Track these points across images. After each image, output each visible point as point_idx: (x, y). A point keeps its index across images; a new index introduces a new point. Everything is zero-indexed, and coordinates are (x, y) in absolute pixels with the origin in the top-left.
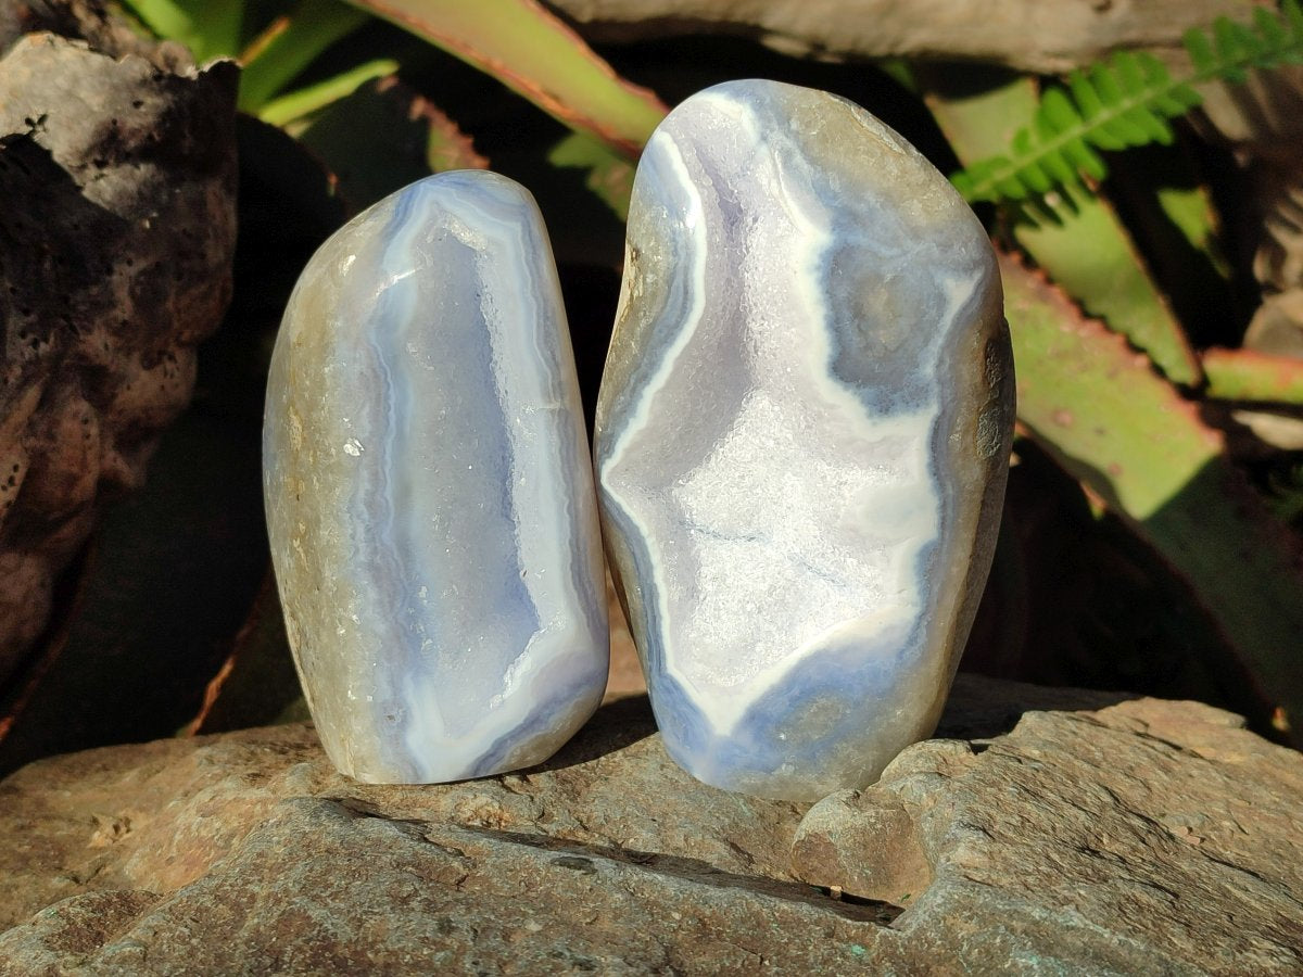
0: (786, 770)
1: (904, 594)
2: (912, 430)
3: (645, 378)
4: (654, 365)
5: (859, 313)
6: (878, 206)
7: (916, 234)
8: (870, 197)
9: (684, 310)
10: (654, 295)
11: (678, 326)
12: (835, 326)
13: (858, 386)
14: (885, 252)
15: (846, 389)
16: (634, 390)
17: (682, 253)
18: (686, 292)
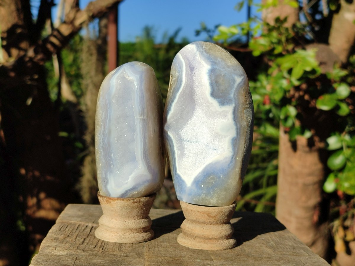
0: (203, 196)
1: (229, 149)
2: (229, 109)
4: (174, 98)
5: (217, 82)
6: (220, 61)
7: (229, 67)
8: (219, 59)
11: (179, 88)
12: (212, 85)
13: (217, 99)
14: (222, 70)
15: (214, 99)
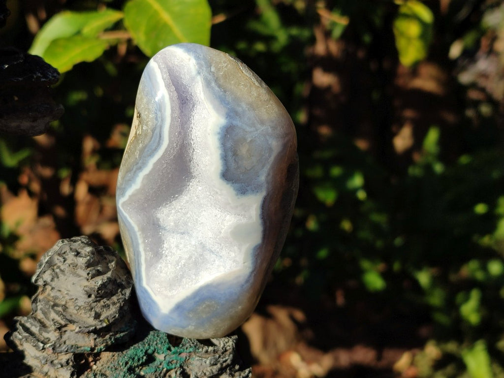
0: (191, 328)
1: (246, 264)
2: (253, 204)
3: (140, 169)
4: (144, 164)
5: (235, 154)
6: (247, 109)
7: (262, 123)
8: (244, 105)
9: (159, 144)
10: (146, 135)
11: (156, 150)
12: (225, 158)
13: (233, 183)
14: (248, 129)
15: (228, 184)
16: (135, 172)
17: (160, 120)
18: (160, 136)
